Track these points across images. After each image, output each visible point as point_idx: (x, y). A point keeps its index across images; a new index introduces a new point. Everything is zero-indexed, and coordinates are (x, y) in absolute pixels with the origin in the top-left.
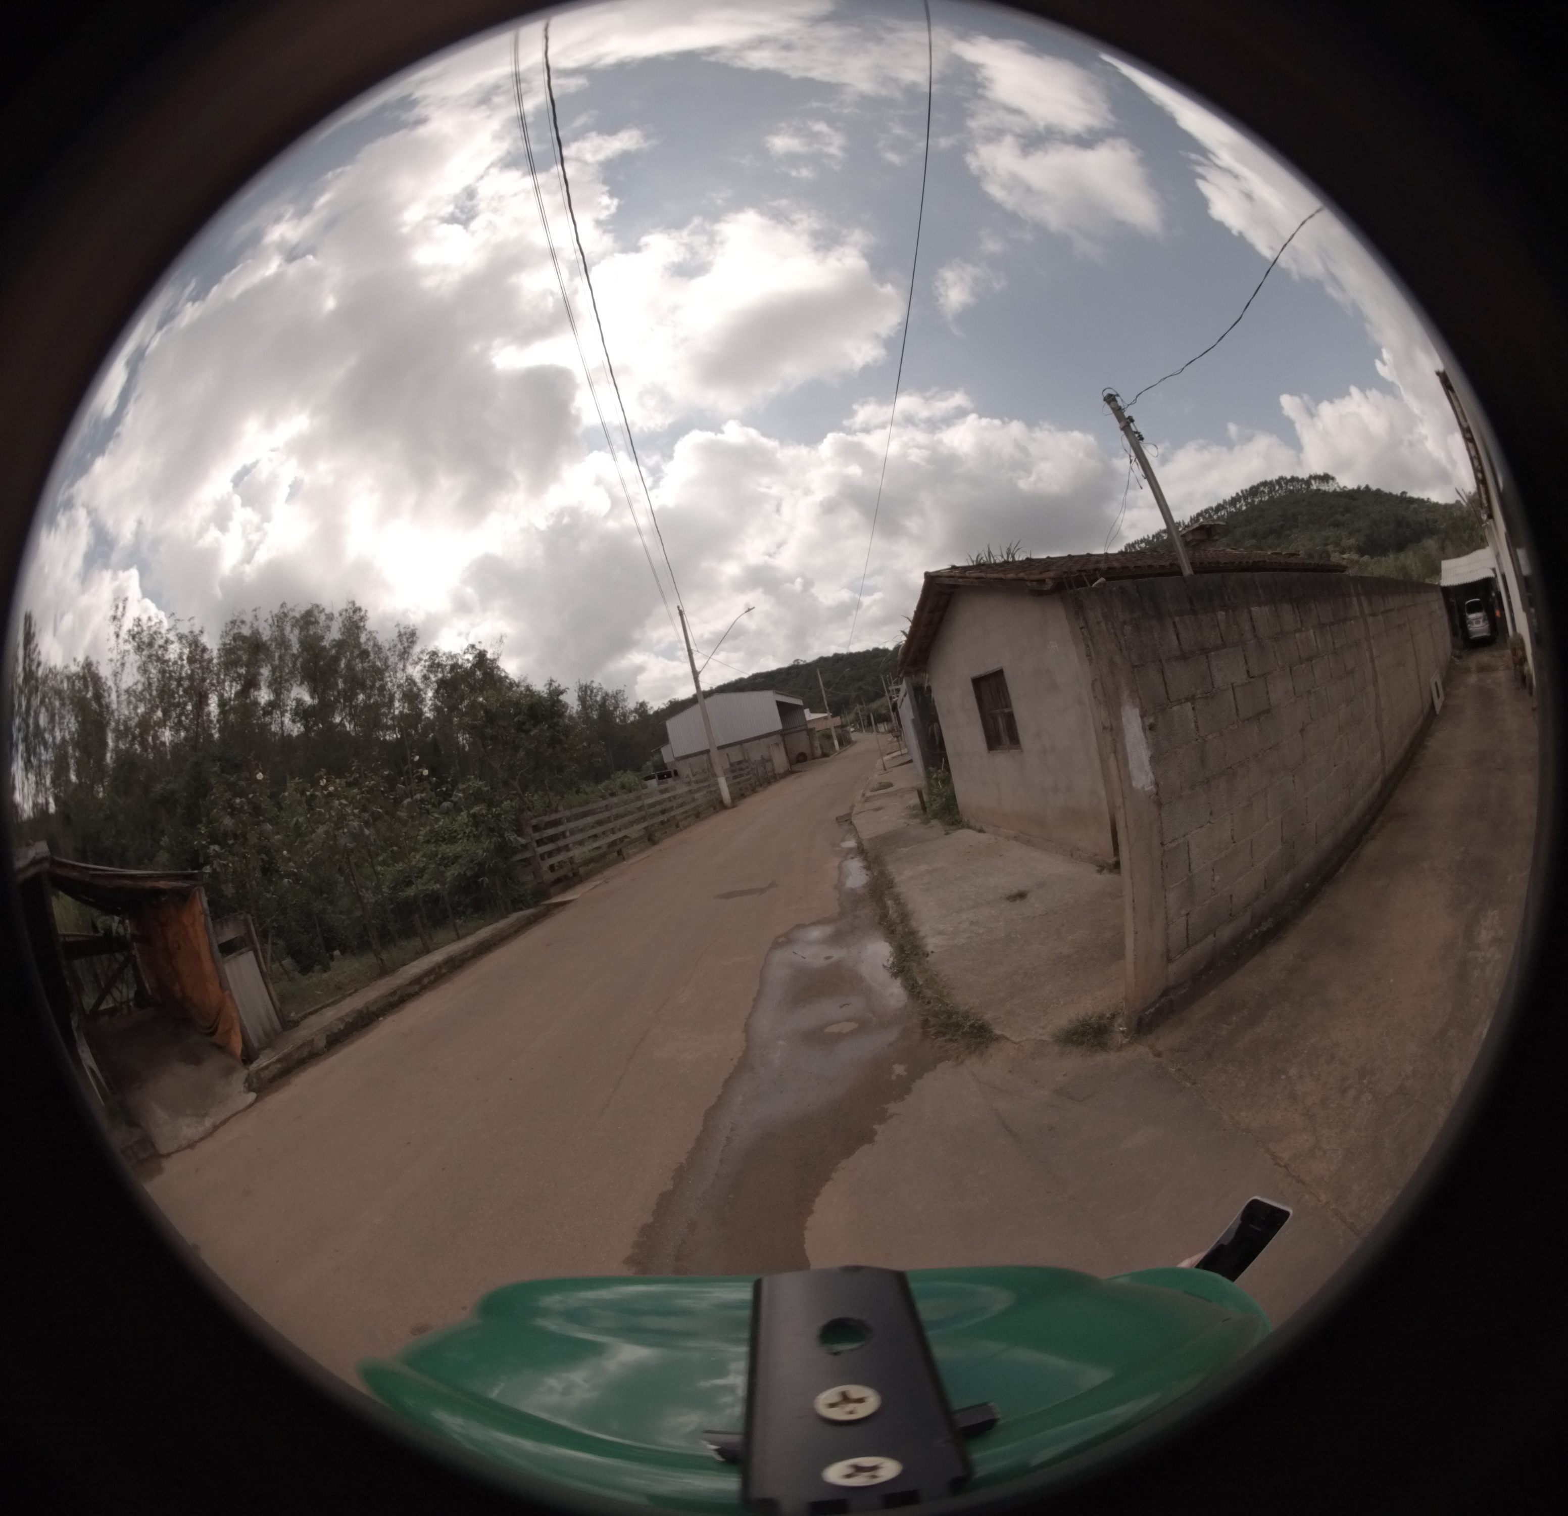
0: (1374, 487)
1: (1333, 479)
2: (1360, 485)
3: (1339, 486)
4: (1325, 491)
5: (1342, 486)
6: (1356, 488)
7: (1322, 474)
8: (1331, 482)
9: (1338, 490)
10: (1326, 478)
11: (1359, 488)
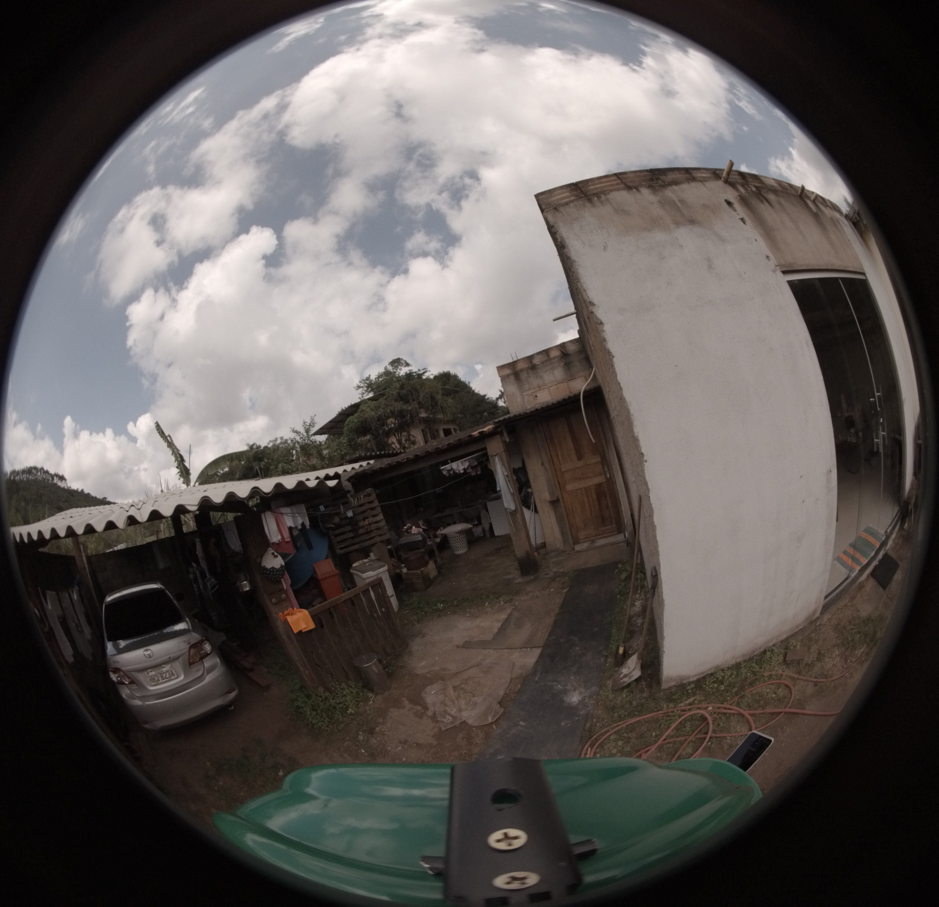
0: (86, 491)
1: (65, 480)
2: (79, 488)
3: (67, 486)
4: (59, 487)
5: (69, 486)
6: (76, 489)
7: (61, 475)
8: (64, 481)
9: (66, 488)
10: (62, 478)
11: (77, 490)
